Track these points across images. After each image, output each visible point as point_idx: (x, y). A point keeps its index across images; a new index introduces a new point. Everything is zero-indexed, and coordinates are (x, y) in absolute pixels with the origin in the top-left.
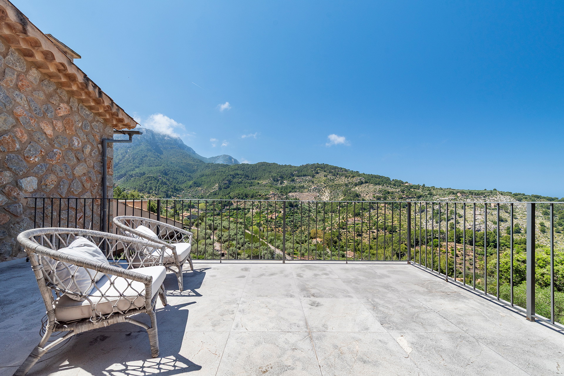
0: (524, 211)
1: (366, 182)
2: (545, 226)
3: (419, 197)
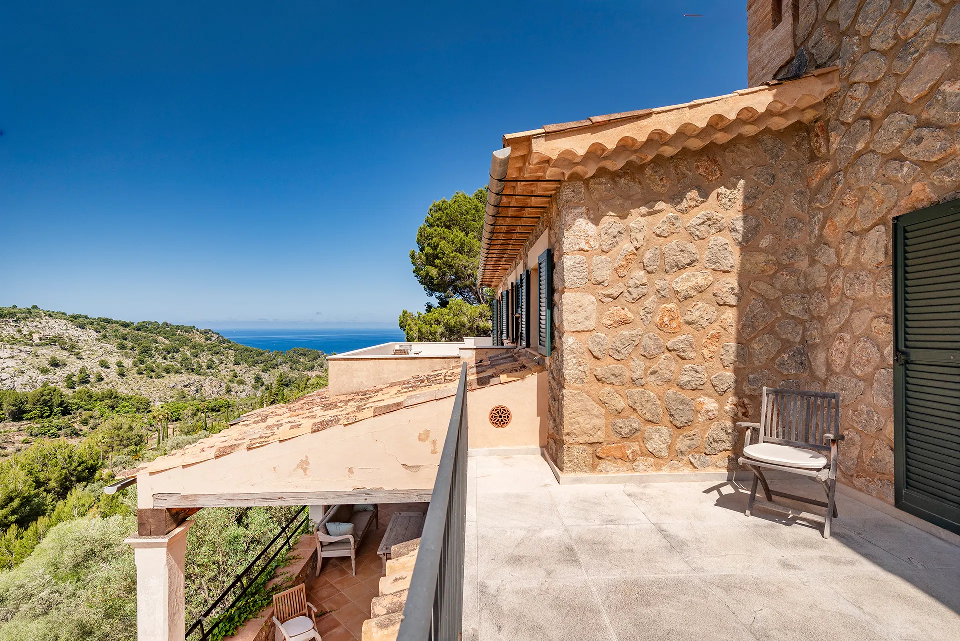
0: (91, 345)
2: (123, 367)
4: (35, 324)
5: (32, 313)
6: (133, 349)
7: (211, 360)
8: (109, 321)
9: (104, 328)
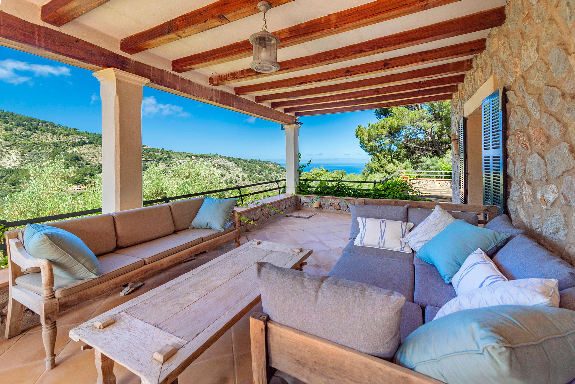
0: (234, 168)
1: (91, 143)
3: (159, 160)
4: (216, 160)
5: (215, 156)
6: (247, 170)
7: (276, 176)
8: (239, 159)
9: (238, 162)
